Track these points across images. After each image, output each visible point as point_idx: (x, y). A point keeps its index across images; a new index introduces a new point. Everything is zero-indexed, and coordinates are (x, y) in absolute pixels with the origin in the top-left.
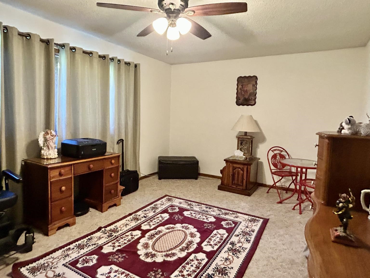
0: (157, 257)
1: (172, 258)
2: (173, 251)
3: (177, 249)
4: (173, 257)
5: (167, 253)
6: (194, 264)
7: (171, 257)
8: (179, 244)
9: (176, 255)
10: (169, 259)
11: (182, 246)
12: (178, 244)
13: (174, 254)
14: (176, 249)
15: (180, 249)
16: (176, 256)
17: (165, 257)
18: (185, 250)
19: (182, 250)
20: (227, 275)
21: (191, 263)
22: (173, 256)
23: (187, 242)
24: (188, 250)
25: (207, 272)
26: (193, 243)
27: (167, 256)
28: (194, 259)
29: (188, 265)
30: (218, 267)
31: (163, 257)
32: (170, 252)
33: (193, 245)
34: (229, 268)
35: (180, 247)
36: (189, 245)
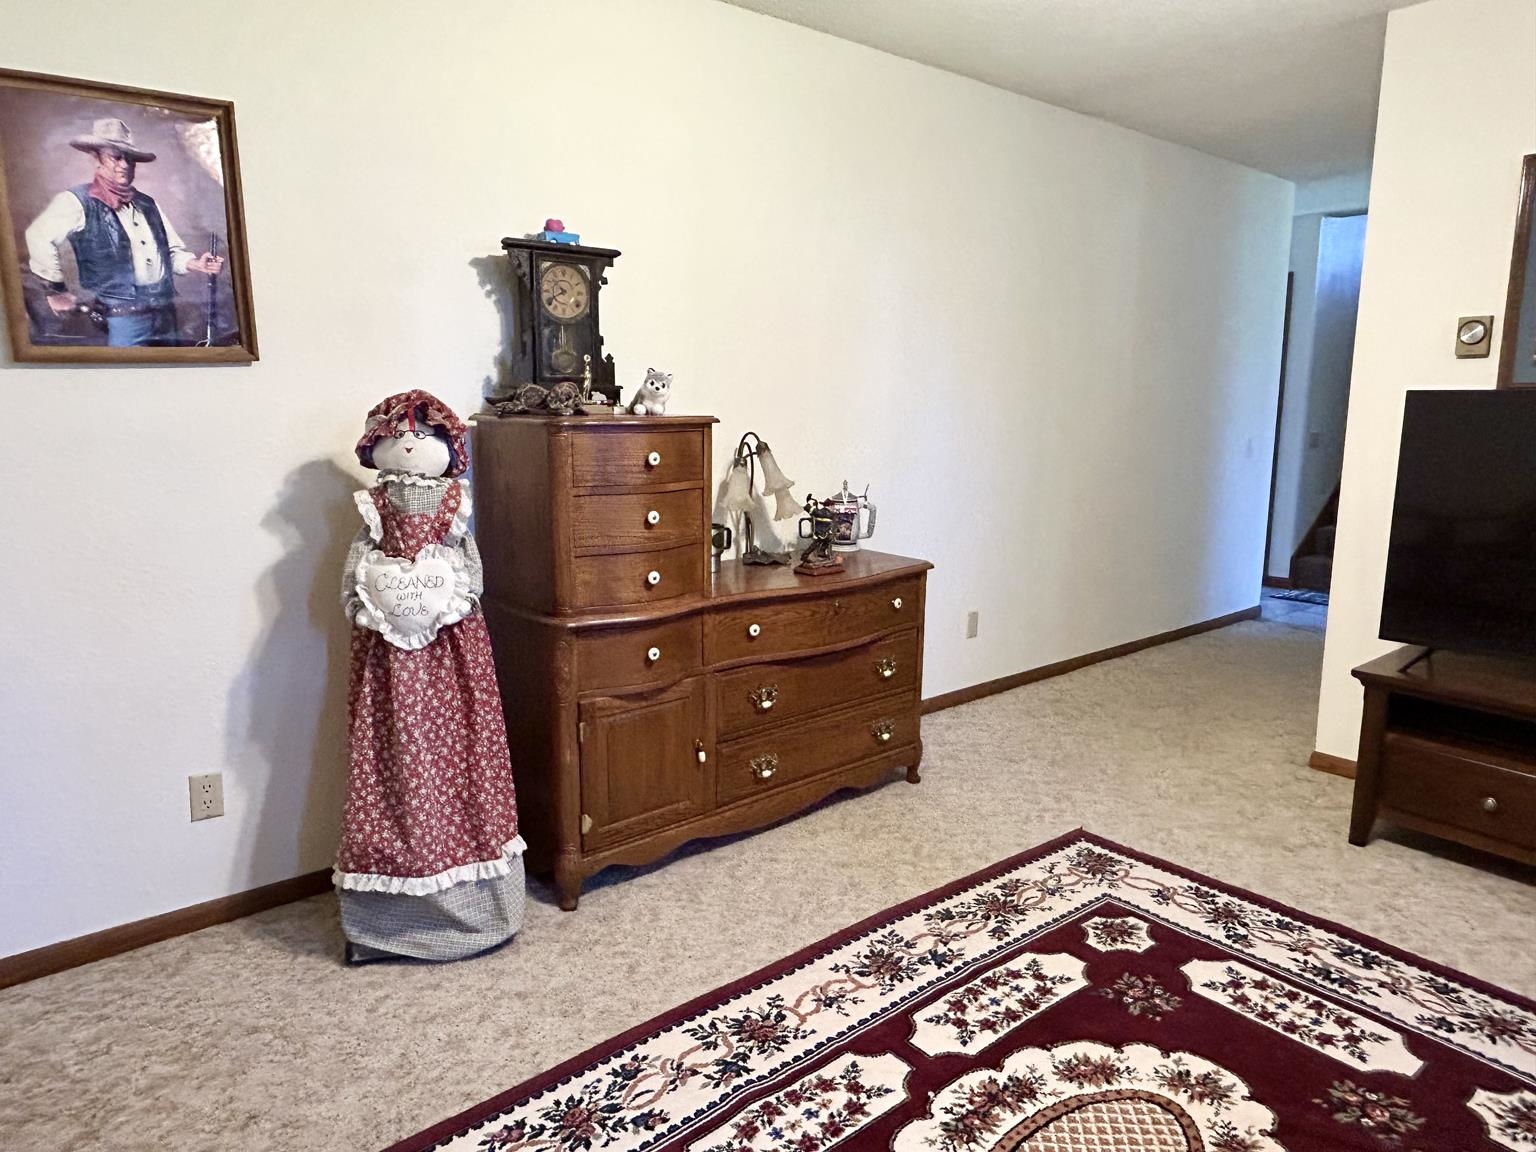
0: (1157, 1072)
1: (1081, 1056)
2: (1071, 1089)
3: (1051, 1101)
4: (1076, 1057)
5: (1105, 1087)
6: (983, 1007)
7: (1087, 1061)
8: (1031, 1134)
9: (1061, 1067)
10: (1097, 1052)
11: (1020, 1117)
12: (1038, 1135)
13: (1069, 1072)
14: (1057, 1101)
15: (1032, 1095)
16: (1057, 1062)
17: (1118, 1064)
18: (1006, 1087)
19: (1024, 1090)
20: (872, 951)
21: (997, 1013)
22: (1075, 1062)
23: (986, 1135)
24: (993, 1081)
25: (942, 973)
26: (948, 1118)
27: (1106, 1072)
28: (976, 1029)
29: (1008, 1009)
30: (888, 982)
31: (1128, 1068)
32: (1089, 1089)
33: (956, 1109)
34: (847, 971)
35: (1030, 1108)
36: (974, 1112)
